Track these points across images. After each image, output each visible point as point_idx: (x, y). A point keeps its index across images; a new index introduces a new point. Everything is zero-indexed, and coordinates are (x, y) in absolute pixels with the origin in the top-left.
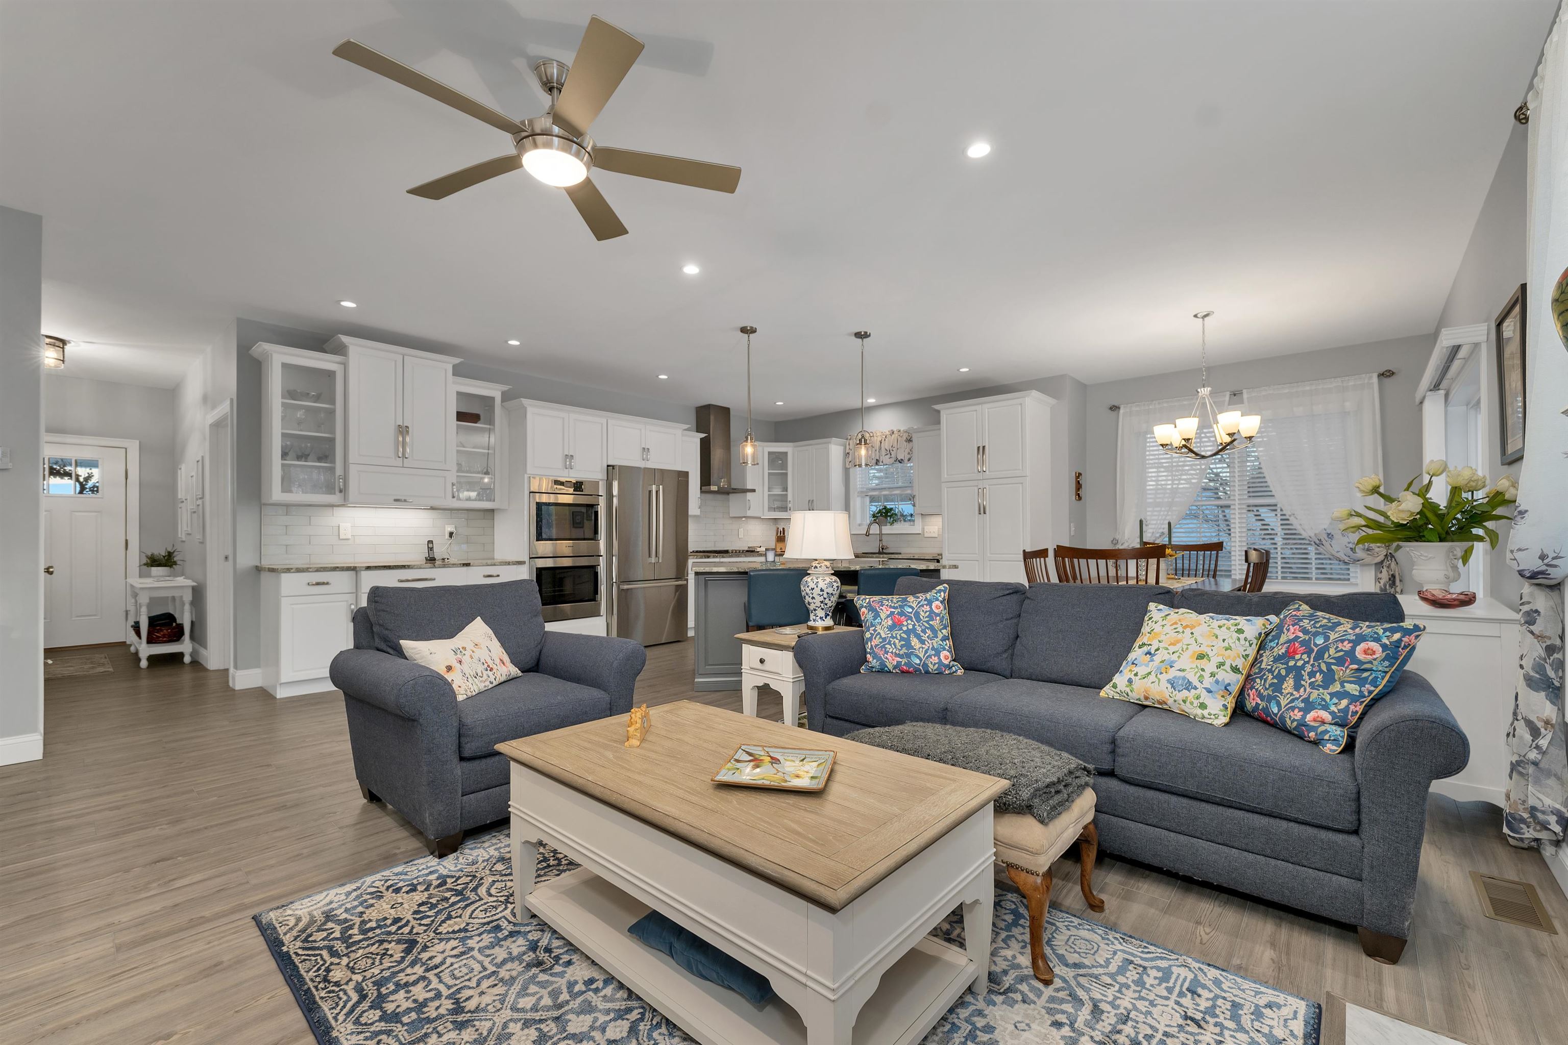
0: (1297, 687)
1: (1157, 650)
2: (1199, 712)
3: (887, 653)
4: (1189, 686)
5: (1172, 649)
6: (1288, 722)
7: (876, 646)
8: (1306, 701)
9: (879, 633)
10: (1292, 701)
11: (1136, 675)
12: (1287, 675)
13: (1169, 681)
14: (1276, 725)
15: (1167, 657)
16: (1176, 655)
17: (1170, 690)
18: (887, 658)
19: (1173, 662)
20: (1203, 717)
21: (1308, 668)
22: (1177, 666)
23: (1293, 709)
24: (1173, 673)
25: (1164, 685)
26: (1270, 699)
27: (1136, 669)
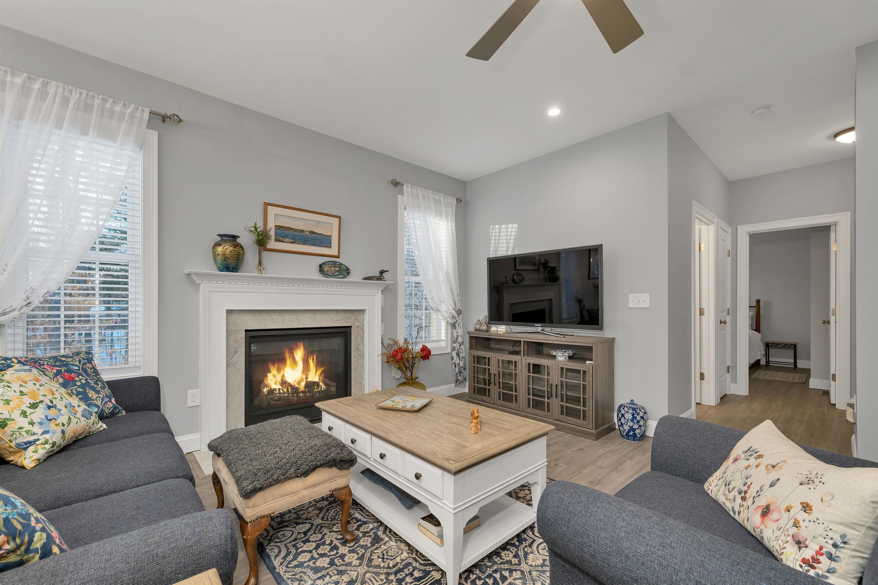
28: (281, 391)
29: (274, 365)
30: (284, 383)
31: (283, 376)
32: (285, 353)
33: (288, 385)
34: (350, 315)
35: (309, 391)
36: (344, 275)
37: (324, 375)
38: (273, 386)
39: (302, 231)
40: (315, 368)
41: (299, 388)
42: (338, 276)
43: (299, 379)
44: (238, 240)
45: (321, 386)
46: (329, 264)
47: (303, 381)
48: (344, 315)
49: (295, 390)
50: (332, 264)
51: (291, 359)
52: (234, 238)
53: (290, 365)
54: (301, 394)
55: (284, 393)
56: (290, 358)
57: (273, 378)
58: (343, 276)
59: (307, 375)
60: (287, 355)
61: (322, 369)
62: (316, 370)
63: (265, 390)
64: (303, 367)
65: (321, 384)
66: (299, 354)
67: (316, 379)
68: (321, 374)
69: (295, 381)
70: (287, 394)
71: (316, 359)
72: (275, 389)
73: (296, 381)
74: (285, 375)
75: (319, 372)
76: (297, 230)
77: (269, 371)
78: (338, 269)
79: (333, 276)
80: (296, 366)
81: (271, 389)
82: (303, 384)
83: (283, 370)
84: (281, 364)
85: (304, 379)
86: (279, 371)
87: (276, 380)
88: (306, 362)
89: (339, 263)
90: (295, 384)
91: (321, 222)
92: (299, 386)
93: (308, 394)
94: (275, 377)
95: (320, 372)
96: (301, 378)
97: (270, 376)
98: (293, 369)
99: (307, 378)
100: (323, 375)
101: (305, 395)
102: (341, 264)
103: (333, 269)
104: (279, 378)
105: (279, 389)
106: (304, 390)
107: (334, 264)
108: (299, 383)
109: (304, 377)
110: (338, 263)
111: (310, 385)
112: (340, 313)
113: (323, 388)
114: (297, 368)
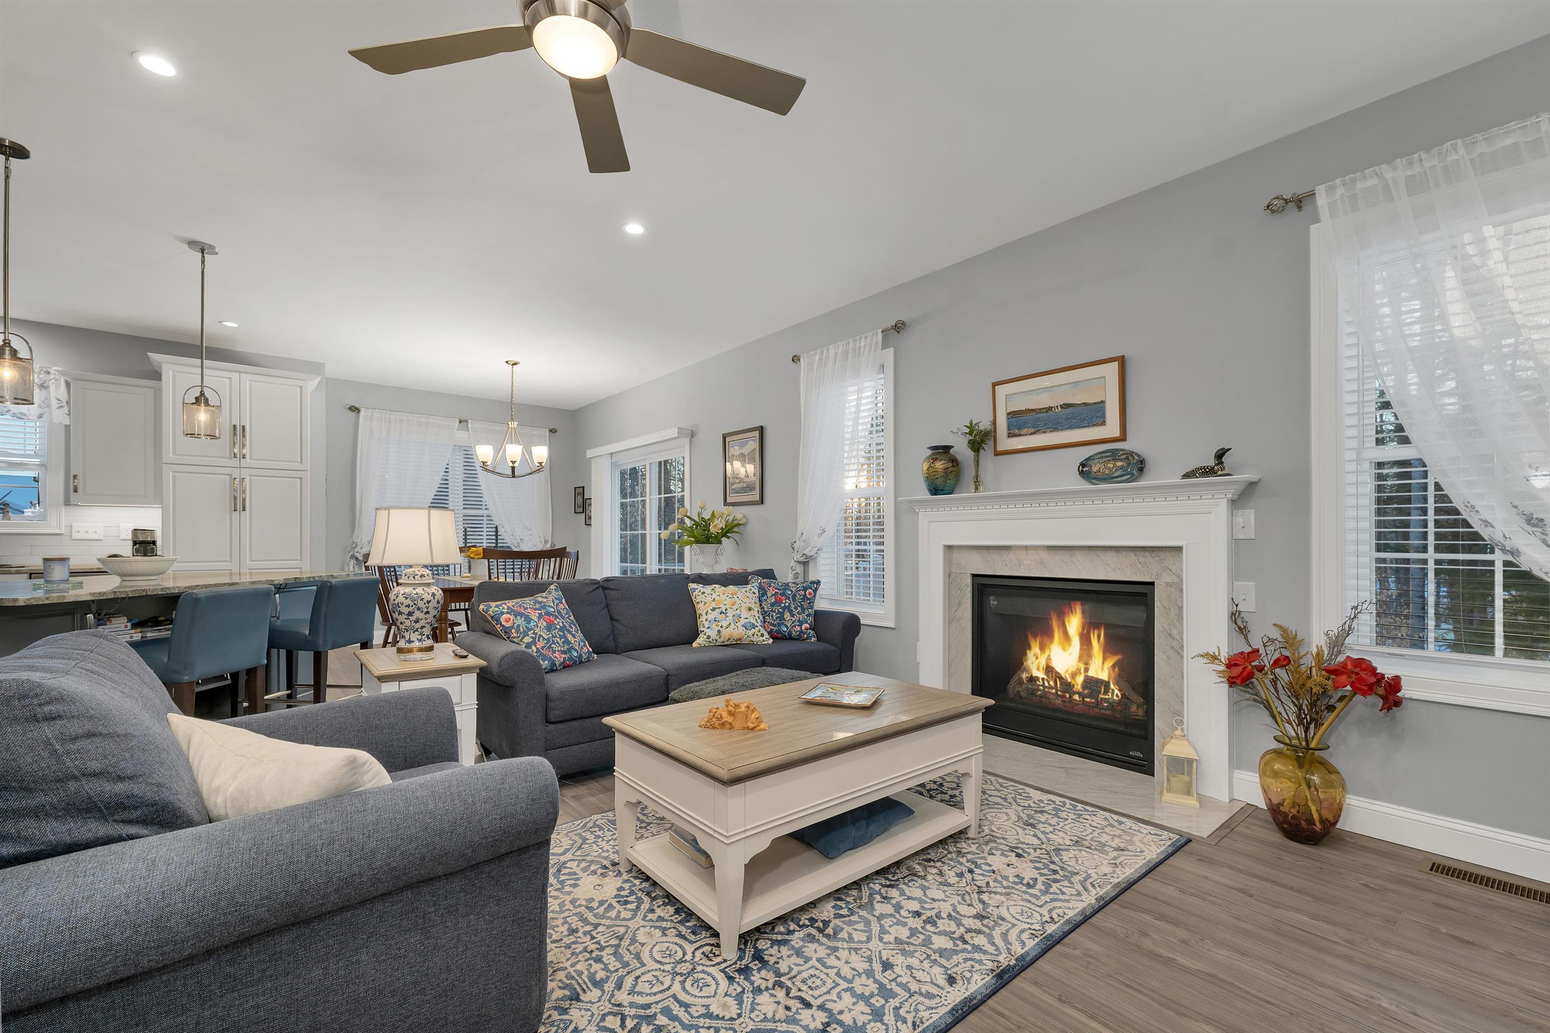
0: (793, 616)
1: (726, 610)
2: (761, 639)
3: (554, 652)
4: (754, 626)
5: (735, 608)
6: (794, 633)
7: (543, 648)
8: (799, 621)
9: (540, 636)
10: (793, 623)
11: (722, 627)
12: (784, 611)
13: (742, 626)
14: (790, 638)
15: (734, 613)
16: (738, 610)
17: (745, 630)
18: (556, 657)
19: (740, 615)
20: (764, 641)
21: (793, 606)
22: (743, 617)
23: (795, 626)
24: (743, 621)
25: (741, 629)
26: (780, 625)
27: (720, 624)
28: (1046, 684)
29: (1035, 636)
30: (1049, 669)
31: (1049, 658)
32: (1051, 619)
33: (1056, 676)
34: (1149, 558)
35: (1090, 696)
36: (1133, 474)
37: (1119, 669)
38: (1035, 673)
39: (1050, 409)
40: (1101, 655)
41: (1073, 685)
42: (1119, 479)
43: (1074, 669)
44: (952, 451)
45: (1113, 690)
46: (1102, 457)
47: (1080, 673)
48: (1134, 558)
49: (1067, 686)
50: (1109, 456)
51: (1061, 630)
52: (946, 449)
53: (1060, 643)
54: (1076, 697)
55: (1050, 687)
56: (1058, 627)
57: (1034, 658)
58: (1128, 476)
59: (1087, 664)
60: (1055, 623)
61: (1116, 658)
62: (1104, 659)
63: (1024, 676)
64: (1081, 649)
65: (1112, 686)
66: (1074, 623)
67: (1104, 675)
68: (1114, 666)
69: (1067, 671)
70: (1054, 691)
71: (1105, 636)
72: (1037, 678)
73: (1069, 672)
74: (1052, 657)
75: (1109, 663)
76: (1040, 409)
77: (1030, 648)
78: (1121, 463)
79: (1108, 479)
80: (1070, 645)
81: (1032, 676)
82: (1080, 679)
83: (1049, 648)
84: (1045, 638)
85: (1082, 671)
86: (1042, 648)
87: (1039, 663)
88: (1085, 641)
89: (1124, 450)
90: (1068, 676)
91: (1080, 381)
92: (1073, 682)
93: (1088, 700)
94: (1037, 658)
95: (1111, 664)
96: (1077, 669)
97: (1030, 654)
98: (1064, 650)
99: (1086, 670)
100: (1117, 670)
101: (1083, 700)
102: (1131, 454)
103: (1111, 466)
104: (1043, 661)
105: (1043, 679)
106: (1081, 690)
107: (1114, 454)
108: (1074, 675)
109: (1082, 667)
110: (1121, 453)
111: (1092, 684)
112: (1124, 554)
113: (1117, 696)
114: (1071, 650)
